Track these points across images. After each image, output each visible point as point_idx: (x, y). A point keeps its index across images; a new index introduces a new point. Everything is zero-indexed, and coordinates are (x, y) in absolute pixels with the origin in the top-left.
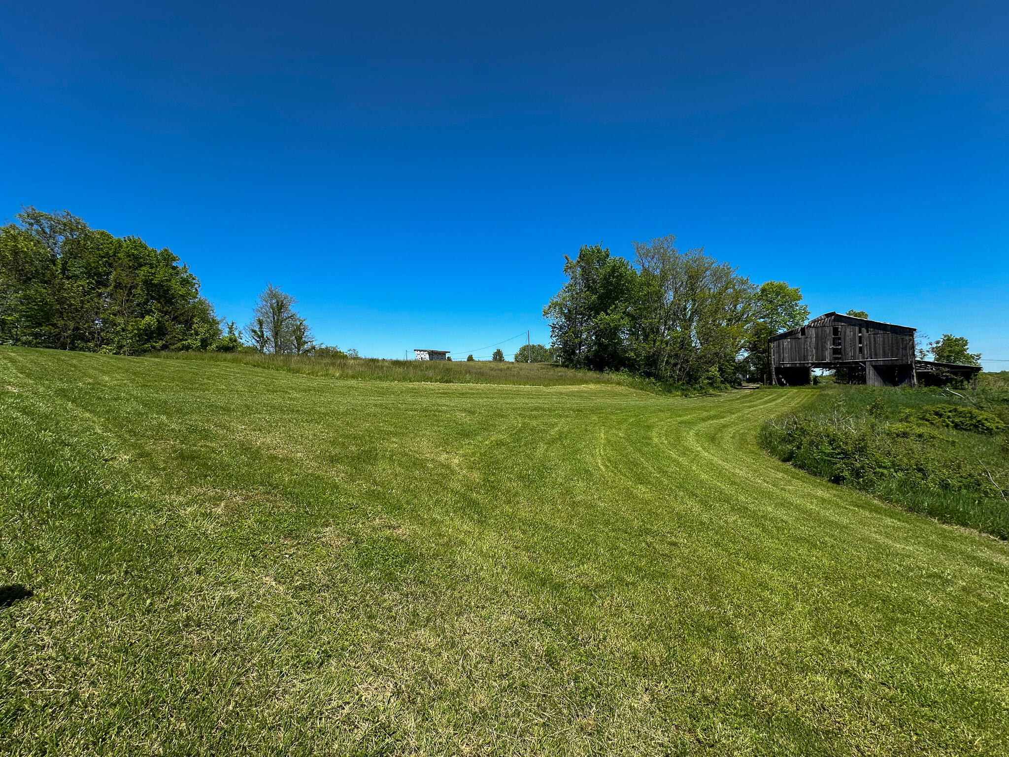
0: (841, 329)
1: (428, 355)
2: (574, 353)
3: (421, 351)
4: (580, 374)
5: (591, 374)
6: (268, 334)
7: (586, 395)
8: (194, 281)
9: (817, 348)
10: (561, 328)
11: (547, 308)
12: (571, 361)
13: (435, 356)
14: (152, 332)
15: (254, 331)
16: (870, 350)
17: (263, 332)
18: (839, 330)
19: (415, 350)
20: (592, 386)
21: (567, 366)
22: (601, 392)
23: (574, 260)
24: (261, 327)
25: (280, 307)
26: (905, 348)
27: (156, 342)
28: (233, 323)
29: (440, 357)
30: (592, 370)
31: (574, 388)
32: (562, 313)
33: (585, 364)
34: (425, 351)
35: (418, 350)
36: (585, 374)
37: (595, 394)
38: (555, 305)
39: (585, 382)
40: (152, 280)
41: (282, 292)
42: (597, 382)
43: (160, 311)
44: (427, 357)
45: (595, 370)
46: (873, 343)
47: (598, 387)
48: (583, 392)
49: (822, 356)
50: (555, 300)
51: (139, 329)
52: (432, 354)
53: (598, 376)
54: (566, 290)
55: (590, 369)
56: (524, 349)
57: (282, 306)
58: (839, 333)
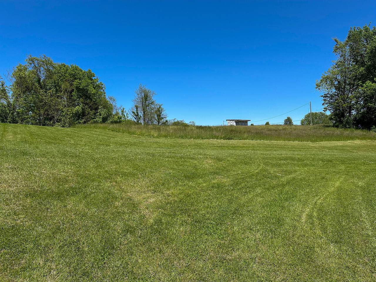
1: (235, 123)
2: (343, 115)
3: (230, 120)
4: (347, 132)
5: (359, 132)
6: (141, 114)
7: (348, 148)
8: (102, 86)
10: (332, 97)
11: (319, 81)
12: (341, 122)
13: (240, 123)
14: (80, 115)
15: (133, 113)
17: (138, 113)
19: (227, 120)
20: (357, 142)
21: (337, 127)
22: (364, 146)
23: (343, 41)
24: (137, 110)
25: (146, 97)
27: (81, 120)
28: (123, 109)
29: (243, 124)
30: (360, 129)
31: (340, 143)
32: (332, 84)
33: (353, 124)
34: (233, 120)
35: (228, 120)
36: (353, 131)
37: (359, 148)
38: (327, 78)
39: (351, 138)
40: (80, 86)
41: (147, 88)
42: (363, 138)
43: (83, 103)
44: (235, 124)
45: (363, 129)
47: (364, 142)
48: (347, 146)
50: (326, 75)
51: (73, 113)
52: (238, 122)
53: (365, 133)
54: (336, 66)
55: (357, 128)
56: (307, 117)
57: (147, 96)
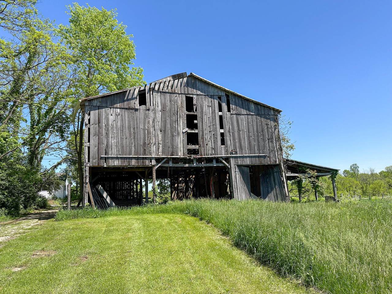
0: (197, 100)
9: (163, 131)
16: (234, 139)
18: (194, 102)
26: (271, 140)
46: (236, 128)
49: (173, 148)
58: (195, 107)
